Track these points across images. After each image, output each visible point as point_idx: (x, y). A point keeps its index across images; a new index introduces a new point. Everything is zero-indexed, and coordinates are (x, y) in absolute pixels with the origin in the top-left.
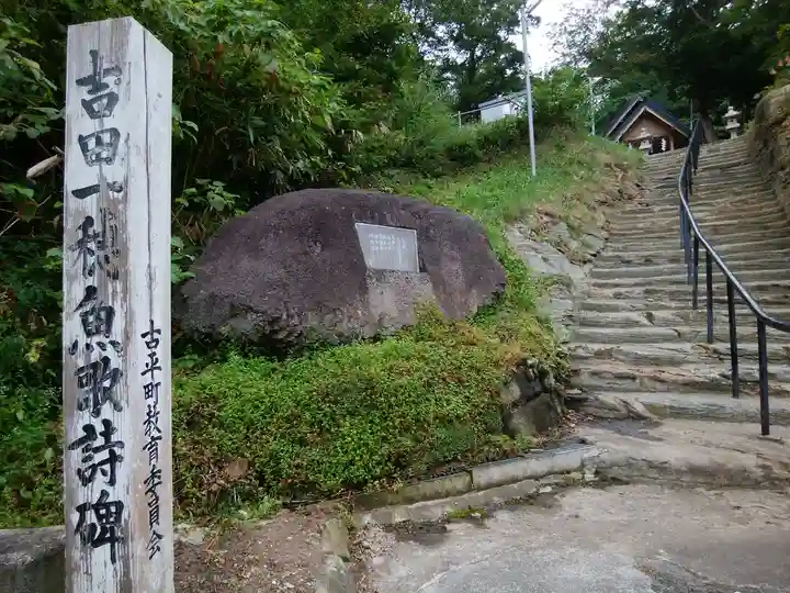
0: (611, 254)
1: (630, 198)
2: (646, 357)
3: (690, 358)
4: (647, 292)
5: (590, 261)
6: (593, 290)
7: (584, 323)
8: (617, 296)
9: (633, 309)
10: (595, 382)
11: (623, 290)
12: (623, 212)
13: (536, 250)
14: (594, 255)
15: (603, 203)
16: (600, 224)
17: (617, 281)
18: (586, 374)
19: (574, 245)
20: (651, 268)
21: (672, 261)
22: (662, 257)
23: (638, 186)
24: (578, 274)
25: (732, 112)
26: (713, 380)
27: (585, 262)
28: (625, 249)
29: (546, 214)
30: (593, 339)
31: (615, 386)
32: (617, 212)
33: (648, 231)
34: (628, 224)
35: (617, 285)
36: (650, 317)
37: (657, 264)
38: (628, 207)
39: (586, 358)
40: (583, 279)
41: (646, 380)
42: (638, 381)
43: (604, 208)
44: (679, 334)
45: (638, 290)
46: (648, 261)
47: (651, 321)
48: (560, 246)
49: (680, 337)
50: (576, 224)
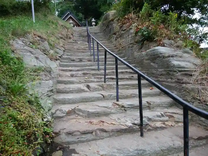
0: (66, 57)
1: (70, 38)
2: (93, 113)
3: (113, 111)
4: (84, 74)
5: (59, 59)
6: (61, 73)
7: (59, 92)
8: (72, 76)
9: (80, 83)
10: (70, 139)
11: (74, 73)
12: (68, 42)
13: (31, 52)
14: (60, 57)
15: (61, 38)
16: (61, 45)
17: (70, 68)
18: (64, 134)
19: (52, 52)
20: (82, 63)
21: (89, 61)
22: (85, 59)
23: (72, 35)
24: (54, 65)
25: (93, 20)
26: (130, 127)
27: (57, 60)
28: (71, 55)
29: (39, 37)
30: (64, 102)
31: (82, 139)
32: (66, 42)
33: (78, 49)
34: (71, 46)
35: (71, 71)
36: (88, 87)
37: (84, 62)
38: (70, 41)
39: (62, 117)
40: (56, 68)
41: (98, 132)
42: (94, 133)
43: (62, 40)
44: (104, 97)
45: (80, 72)
46: (81, 60)
47: (89, 89)
48: (45, 52)
49: (104, 98)
50: (52, 43)
